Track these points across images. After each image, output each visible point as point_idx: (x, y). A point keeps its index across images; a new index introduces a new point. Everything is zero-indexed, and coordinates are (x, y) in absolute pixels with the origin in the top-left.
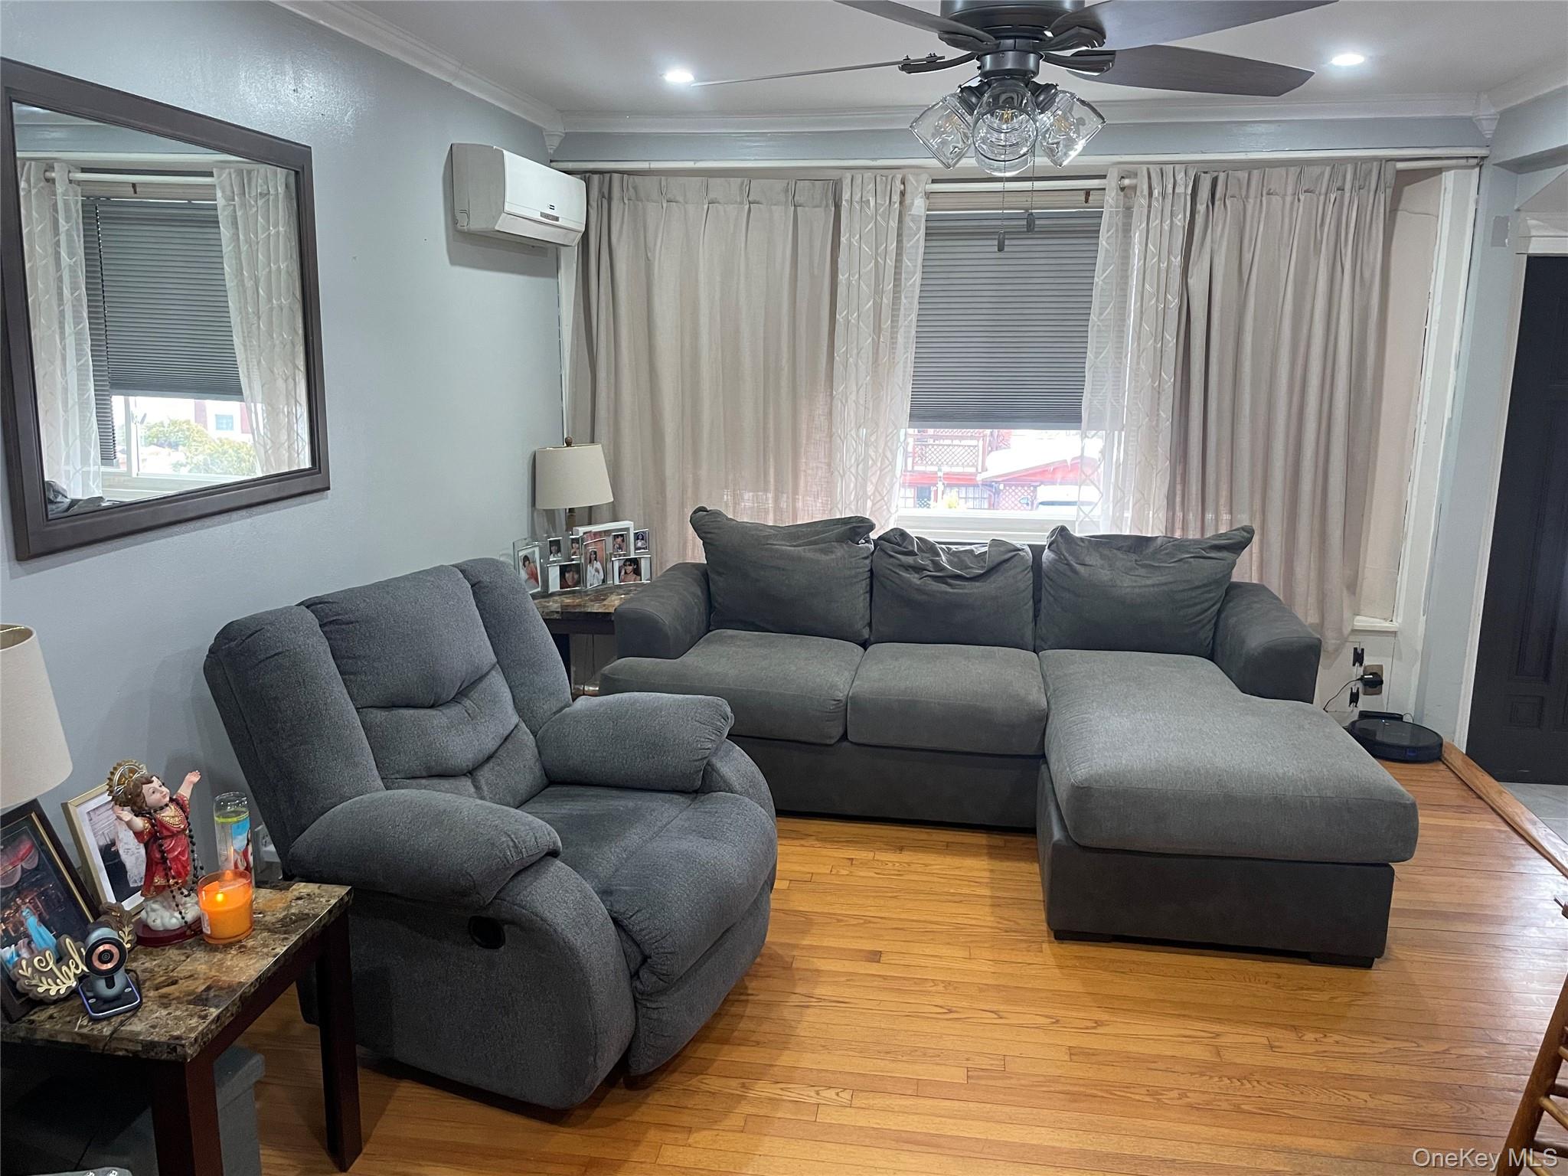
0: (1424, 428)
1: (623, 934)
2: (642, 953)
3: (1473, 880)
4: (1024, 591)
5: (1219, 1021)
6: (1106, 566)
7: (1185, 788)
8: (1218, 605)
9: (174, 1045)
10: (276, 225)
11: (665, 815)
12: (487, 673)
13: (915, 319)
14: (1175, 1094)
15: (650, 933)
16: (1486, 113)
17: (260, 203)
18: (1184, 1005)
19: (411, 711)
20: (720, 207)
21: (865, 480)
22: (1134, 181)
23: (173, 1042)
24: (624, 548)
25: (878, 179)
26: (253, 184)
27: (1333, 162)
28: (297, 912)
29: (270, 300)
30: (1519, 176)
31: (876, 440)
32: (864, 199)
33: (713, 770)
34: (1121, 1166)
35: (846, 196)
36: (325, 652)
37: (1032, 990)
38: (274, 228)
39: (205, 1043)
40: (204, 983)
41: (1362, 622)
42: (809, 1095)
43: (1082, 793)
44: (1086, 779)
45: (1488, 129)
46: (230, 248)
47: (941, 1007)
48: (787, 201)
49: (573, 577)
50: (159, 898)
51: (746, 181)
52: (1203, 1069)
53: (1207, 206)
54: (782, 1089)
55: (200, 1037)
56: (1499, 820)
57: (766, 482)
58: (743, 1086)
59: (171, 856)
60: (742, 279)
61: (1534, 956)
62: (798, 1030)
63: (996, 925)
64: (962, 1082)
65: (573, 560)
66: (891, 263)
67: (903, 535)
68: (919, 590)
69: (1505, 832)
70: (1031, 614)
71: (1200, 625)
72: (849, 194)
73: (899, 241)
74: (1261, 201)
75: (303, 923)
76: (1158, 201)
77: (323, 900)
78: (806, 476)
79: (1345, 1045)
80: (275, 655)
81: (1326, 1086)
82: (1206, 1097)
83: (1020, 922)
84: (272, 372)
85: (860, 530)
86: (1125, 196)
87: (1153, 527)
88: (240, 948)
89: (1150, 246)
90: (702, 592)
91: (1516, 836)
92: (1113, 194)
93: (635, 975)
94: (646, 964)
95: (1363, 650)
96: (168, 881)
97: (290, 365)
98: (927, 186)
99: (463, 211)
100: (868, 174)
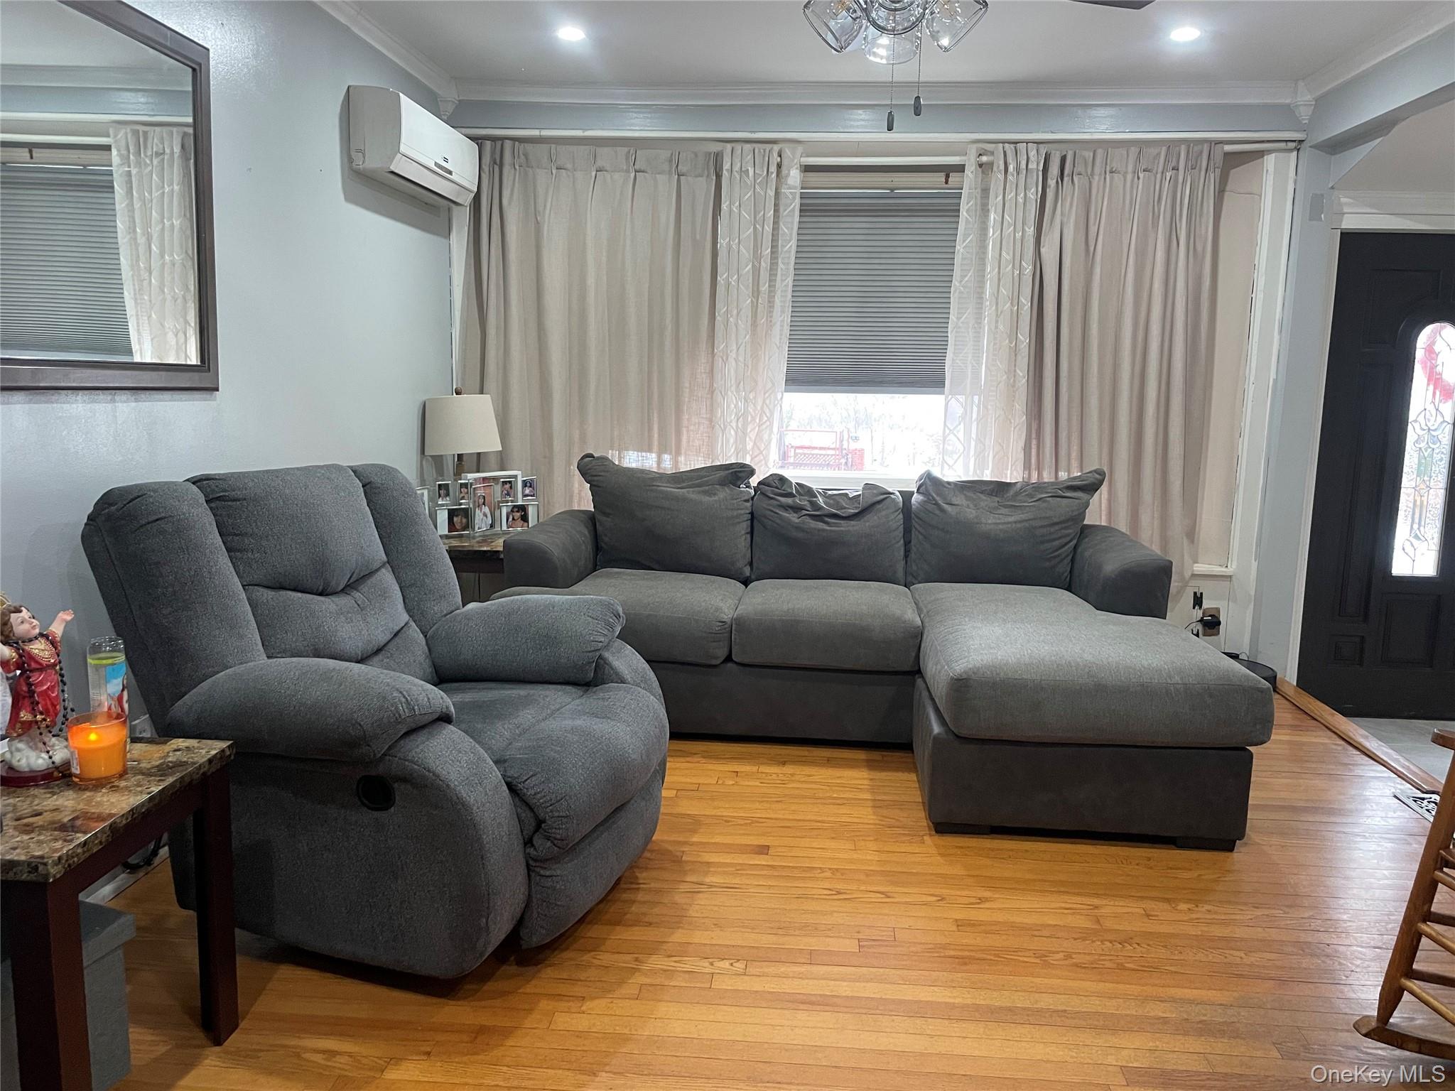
0: (1252, 388)
1: (517, 799)
2: (536, 817)
3: (1317, 781)
4: (894, 531)
5: (1097, 895)
6: (971, 506)
7: (1058, 678)
8: (1075, 542)
9: (34, 866)
10: (171, 184)
11: (558, 700)
12: (377, 570)
13: (791, 284)
14: (1061, 956)
15: (544, 796)
16: (1304, 99)
17: (155, 162)
18: (1062, 883)
19: (300, 595)
20: (608, 176)
21: (745, 434)
22: (991, 158)
23: (32, 860)
24: (512, 494)
25: (756, 151)
26: (149, 146)
27: (1171, 144)
28: (175, 760)
29: (162, 256)
30: (1333, 157)
31: (755, 398)
32: (743, 169)
33: (605, 663)
34: (1015, 1017)
35: (726, 166)
36: (210, 524)
37: (917, 874)
38: (169, 186)
39: (69, 866)
40: (70, 815)
41: (1200, 568)
42: (705, 966)
43: (961, 686)
44: (965, 672)
45: (1305, 114)
46: (123, 205)
47: (830, 890)
48: (670, 171)
49: (461, 522)
50: (24, 738)
51: (632, 151)
52: (1084, 935)
53: (1057, 182)
54: (675, 962)
55: (65, 858)
56: (1335, 736)
57: (650, 437)
58: (637, 960)
59: (39, 689)
60: (628, 242)
61: (1381, 840)
62: (691, 912)
63: (877, 822)
64: (853, 950)
65: (461, 504)
66: (768, 228)
67: (782, 479)
68: (798, 528)
69: (1340, 745)
70: (902, 553)
71: (1058, 560)
72: (729, 164)
73: (776, 211)
74: (1105, 179)
75: (181, 768)
76: (1013, 176)
77: (203, 752)
78: (688, 431)
79: (1216, 913)
80: (157, 520)
81: (1202, 946)
82: (1088, 958)
83: (901, 819)
84: (162, 325)
85: (740, 475)
86: (983, 172)
87: (1013, 474)
88: (111, 787)
89: (1006, 216)
90: (589, 533)
91: (1351, 748)
92: (973, 168)
93: (528, 842)
94: (541, 830)
95: (1202, 594)
96: (36, 716)
97: (181, 320)
98: (802, 159)
99: (358, 151)
100: (748, 147)
